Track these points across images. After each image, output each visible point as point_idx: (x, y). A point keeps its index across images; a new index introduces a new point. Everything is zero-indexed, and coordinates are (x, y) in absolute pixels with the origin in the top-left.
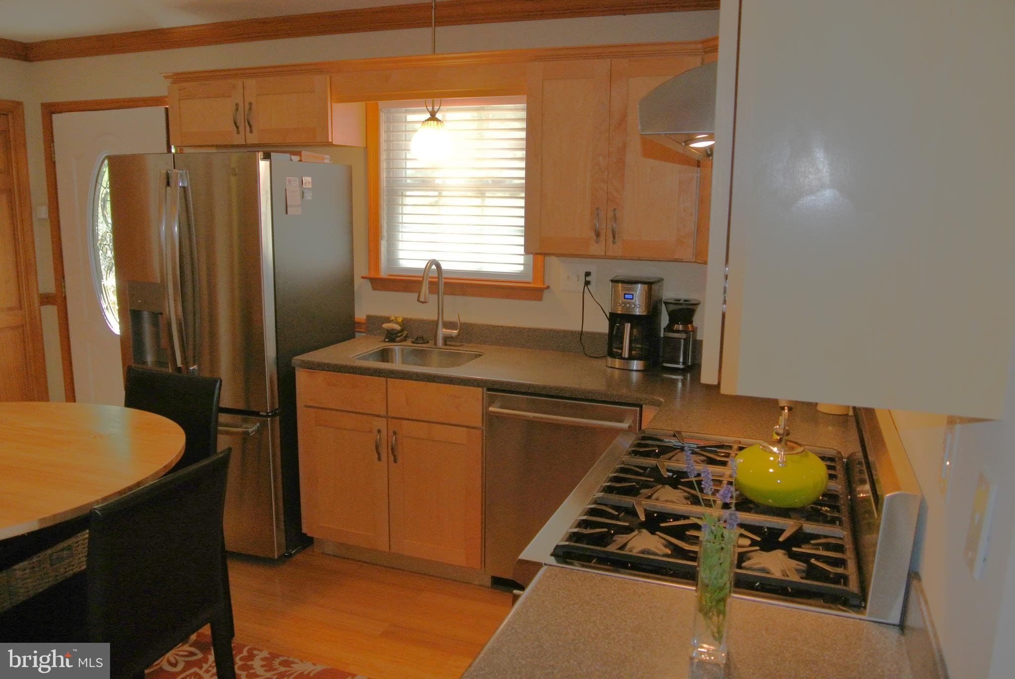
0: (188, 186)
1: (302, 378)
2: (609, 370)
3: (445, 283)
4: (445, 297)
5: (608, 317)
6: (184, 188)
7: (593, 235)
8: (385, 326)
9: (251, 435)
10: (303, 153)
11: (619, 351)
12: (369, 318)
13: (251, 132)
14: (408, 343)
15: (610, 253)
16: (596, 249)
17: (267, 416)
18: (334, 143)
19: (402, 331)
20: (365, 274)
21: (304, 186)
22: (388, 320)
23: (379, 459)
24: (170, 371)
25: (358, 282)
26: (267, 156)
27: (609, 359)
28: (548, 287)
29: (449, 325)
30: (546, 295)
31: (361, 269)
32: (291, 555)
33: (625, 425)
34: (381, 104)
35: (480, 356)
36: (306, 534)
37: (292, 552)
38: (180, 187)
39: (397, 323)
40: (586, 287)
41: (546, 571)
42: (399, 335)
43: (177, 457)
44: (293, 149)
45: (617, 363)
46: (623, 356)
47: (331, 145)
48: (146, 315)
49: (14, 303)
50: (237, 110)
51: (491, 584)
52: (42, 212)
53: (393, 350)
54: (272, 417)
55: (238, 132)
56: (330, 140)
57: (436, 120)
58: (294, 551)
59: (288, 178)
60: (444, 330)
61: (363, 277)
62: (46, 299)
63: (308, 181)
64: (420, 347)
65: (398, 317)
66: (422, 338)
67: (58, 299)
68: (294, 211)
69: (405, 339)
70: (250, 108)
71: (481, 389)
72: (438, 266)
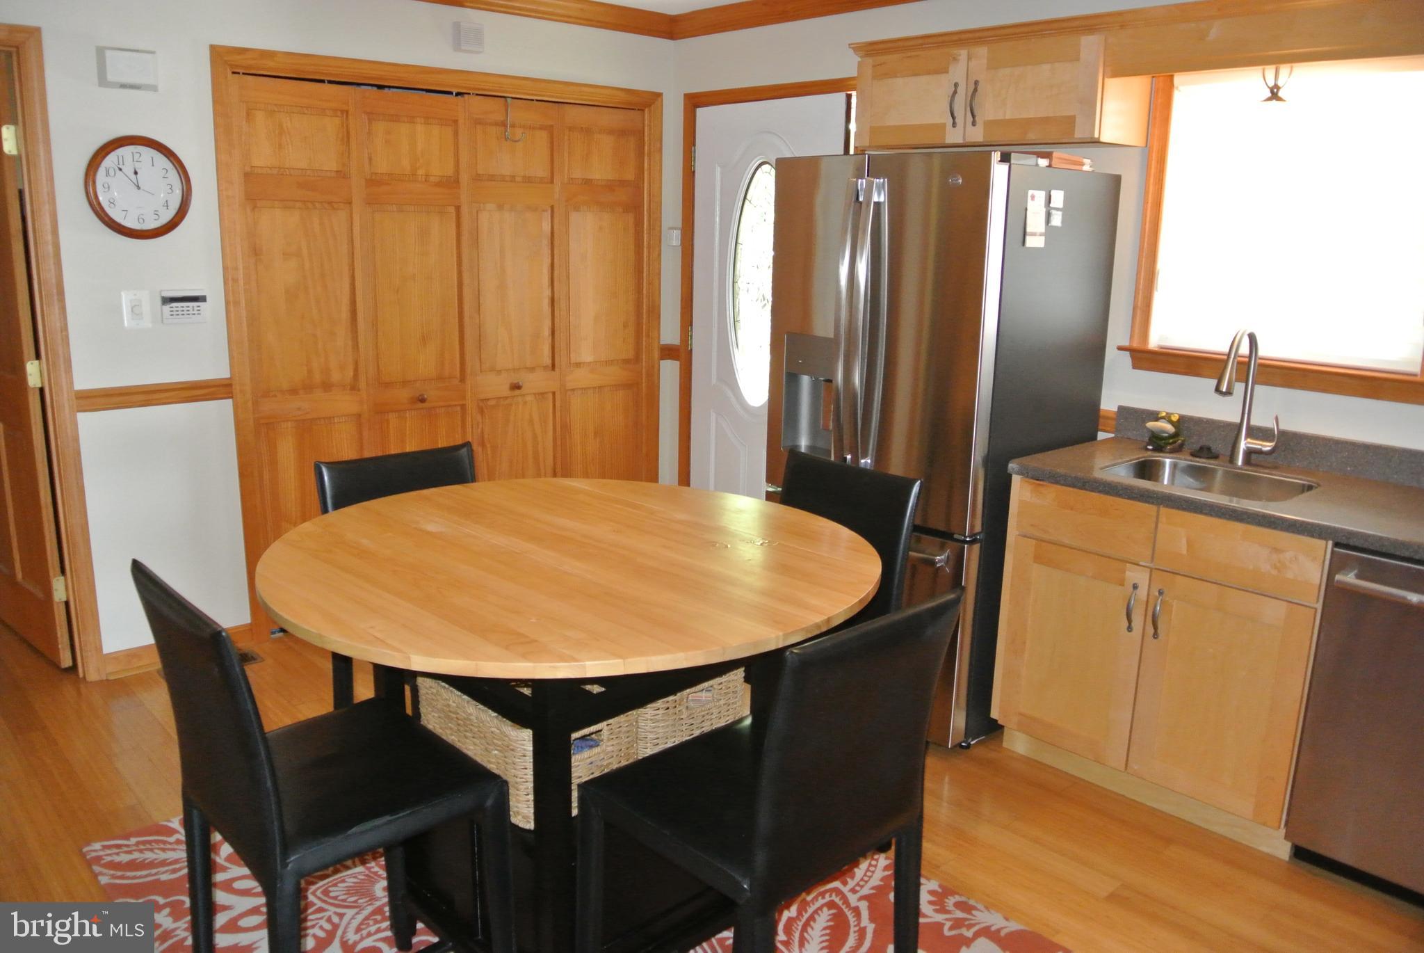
0: (884, 200)
1: (1019, 490)
3: (1261, 365)
4: (1258, 388)
6: (878, 204)
8: (1150, 425)
10: (1055, 155)
12: (1124, 411)
13: (974, 124)
14: (1186, 455)
17: (965, 542)
18: (1103, 139)
19: (1175, 435)
20: (1125, 343)
21: (1052, 205)
22: (1155, 416)
23: (1130, 629)
25: (1111, 353)
26: (1005, 158)
29: (1254, 432)
31: (1118, 334)
32: (968, 746)
34: (1177, 77)
35: (1310, 488)
36: (996, 721)
37: (972, 743)
38: (875, 203)
39: (1171, 422)
42: (1171, 441)
44: (1043, 149)
47: (1096, 142)
48: (806, 381)
49: (630, 354)
50: (955, 92)
51: (1290, 857)
52: (672, 239)
53: (1159, 465)
54: (972, 543)
55: (954, 125)
56: (1096, 135)
57: (1279, 99)
58: (974, 742)
59: (1030, 192)
60: (1249, 440)
61: (1120, 348)
62: (669, 352)
63: (1058, 198)
64: (1202, 462)
65: (1172, 414)
66: (1209, 449)
67: (681, 353)
68: (1035, 242)
69: (1178, 450)
70: (975, 90)
71: (1321, 543)
72: (1252, 339)
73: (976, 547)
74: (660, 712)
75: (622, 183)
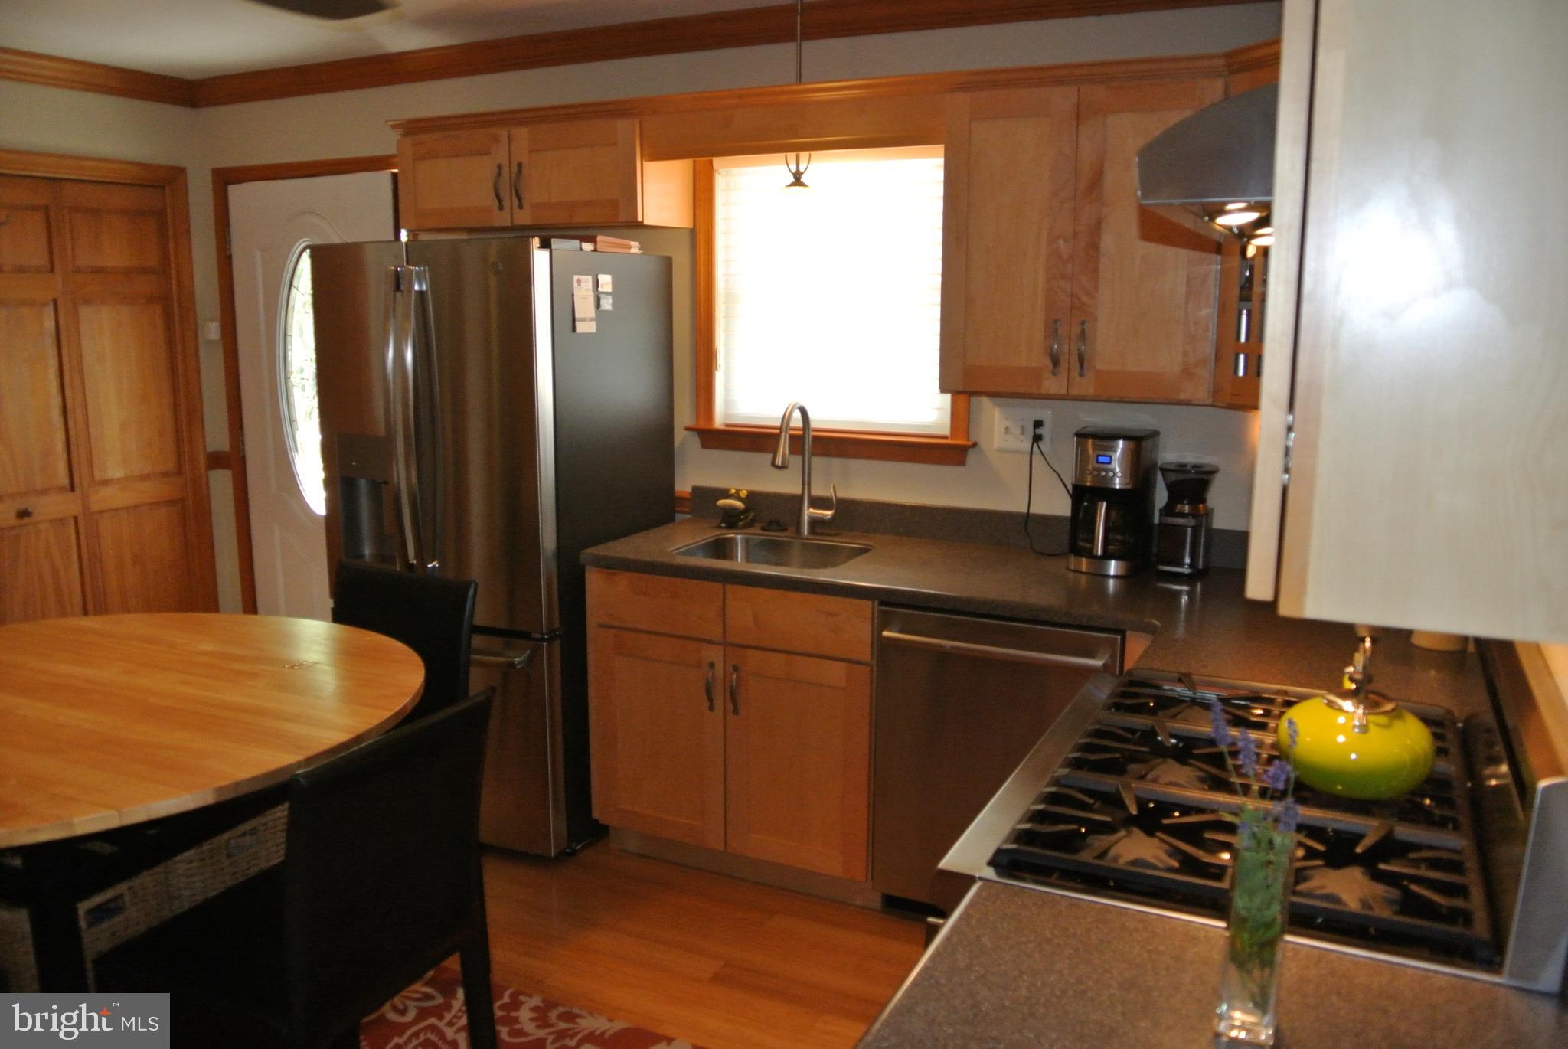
0: (427, 291)
1: (595, 583)
2: (1071, 575)
3: (815, 438)
4: (814, 459)
5: (1071, 491)
6: (422, 294)
7: (1048, 362)
8: (721, 502)
9: (518, 667)
10: (600, 238)
11: (1088, 545)
12: (697, 491)
13: (521, 207)
14: (756, 530)
15: (1074, 392)
16: (1052, 385)
17: (544, 640)
18: (646, 222)
19: (746, 511)
20: (691, 423)
21: (600, 289)
22: (725, 493)
23: (711, 708)
24: (398, 569)
25: (680, 435)
26: (545, 244)
27: (1072, 558)
28: (975, 445)
29: (818, 502)
30: (971, 456)
31: (684, 416)
32: (574, 853)
33: (1098, 663)
34: (717, 162)
35: (866, 551)
36: (597, 821)
37: (577, 848)
38: (417, 292)
39: (739, 499)
40: (1035, 445)
41: (981, 889)
42: (742, 517)
43: (412, 700)
44: (585, 233)
45: (1084, 564)
46: (1095, 553)
47: (641, 225)
48: (363, 485)
49: (170, 466)
50: (499, 174)
51: (882, 907)
52: (212, 331)
53: (733, 541)
54: (550, 641)
55: (501, 208)
56: (640, 219)
57: (803, 185)
58: (580, 846)
59: (576, 277)
60: (811, 510)
61: (688, 429)
62: (217, 460)
63: (606, 281)
64: (774, 536)
65: (741, 490)
66: (777, 522)
67: (234, 460)
68: (585, 327)
69: (751, 524)
70: (520, 171)
71: (869, 603)
72: (803, 411)
73: (557, 645)
74: (195, 864)
75: (144, 271)
